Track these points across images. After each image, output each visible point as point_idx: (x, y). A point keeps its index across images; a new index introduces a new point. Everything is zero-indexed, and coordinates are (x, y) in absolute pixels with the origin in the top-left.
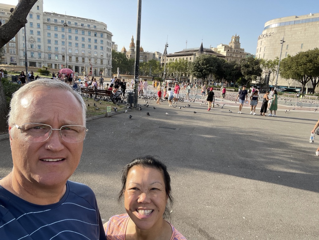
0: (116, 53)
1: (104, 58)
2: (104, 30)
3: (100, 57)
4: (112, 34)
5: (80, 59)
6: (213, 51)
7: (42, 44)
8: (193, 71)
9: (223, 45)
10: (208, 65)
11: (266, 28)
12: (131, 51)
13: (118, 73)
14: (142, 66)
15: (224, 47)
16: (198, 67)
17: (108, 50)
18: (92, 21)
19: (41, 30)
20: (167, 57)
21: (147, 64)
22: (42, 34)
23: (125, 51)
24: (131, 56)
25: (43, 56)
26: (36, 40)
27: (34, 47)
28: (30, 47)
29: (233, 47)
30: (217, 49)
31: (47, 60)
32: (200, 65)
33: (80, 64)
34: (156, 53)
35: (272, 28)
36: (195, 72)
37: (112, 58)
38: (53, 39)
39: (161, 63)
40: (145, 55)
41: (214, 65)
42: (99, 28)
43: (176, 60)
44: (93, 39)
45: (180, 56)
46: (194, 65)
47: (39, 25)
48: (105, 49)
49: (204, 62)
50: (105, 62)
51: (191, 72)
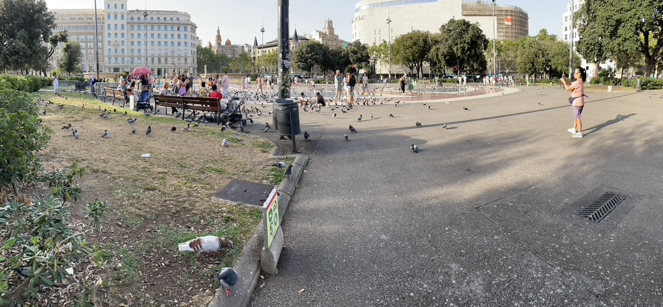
0: (202, 49)
1: (188, 55)
2: (188, 22)
3: (183, 55)
4: (197, 26)
5: (163, 60)
6: (308, 38)
7: (125, 47)
8: (297, 62)
9: (317, 31)
10: (313, 53)
11: (357, 10)
12: (217, 45)
13: (206, 72)
14: (232, 61)
15: (318, 33)
16: (301, 56)
17: (193, 45)
18: (175, 13)
19: (124, 31)
20: (258, 48)
21: (236, 59)
22: (125, 35)
23: (211, 46)
24: (217, 51)
25: (126, 61)
26: (120, 43)
27: (118, 51)
28: (114, 51)
29: (327, 33)
30: (312, 36)
31: (130, 64)
32: (304, 54)
33: (162, 66)
34: (245, 46)
35: (363, 10)
36: (299, 63)
37: (197, 54)
38: (136, 39)
39: (252, 56)
40: (233, 49)
41: (319, 52)
42: (183, 20)
43: (269, 51)
44: (176, 33)
45: (273, 46)
46: (297, 54)
47: (123, 26)
48: (189, 44)
49: (308, 49)
50: (190, 60)
51: (293, 63)
